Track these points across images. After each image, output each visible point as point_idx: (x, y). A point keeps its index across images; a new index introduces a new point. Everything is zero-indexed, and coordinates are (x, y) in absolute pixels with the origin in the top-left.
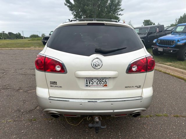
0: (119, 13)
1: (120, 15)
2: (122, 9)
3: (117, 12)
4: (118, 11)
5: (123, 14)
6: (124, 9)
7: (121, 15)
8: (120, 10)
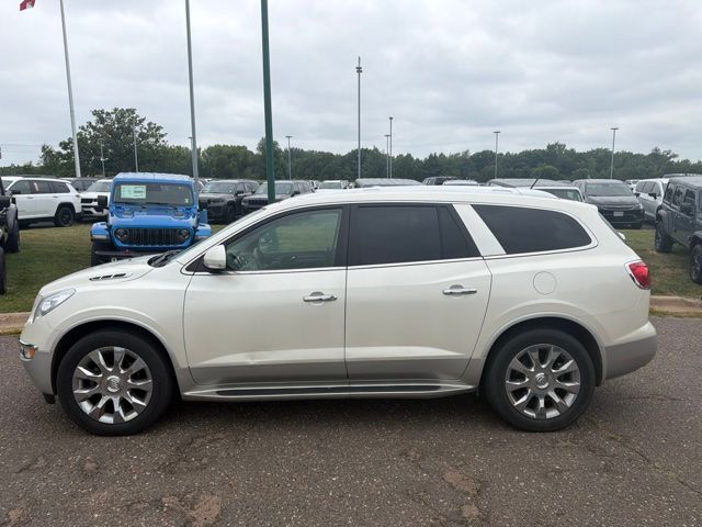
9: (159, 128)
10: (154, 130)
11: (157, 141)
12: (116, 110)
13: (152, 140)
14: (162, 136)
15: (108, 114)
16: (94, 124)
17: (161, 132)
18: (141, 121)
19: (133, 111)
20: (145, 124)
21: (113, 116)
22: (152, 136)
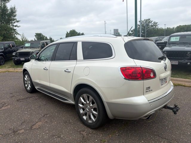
0: (15, 24)
1: (16, 26)
2: (17, 20)
3: (11, 23)
4: (13, 22)
5: (20, 26)
6: (20, 21)
7: (18, 27)
8: (15, 21)
9: (157, 23)
10: (155, 24)
11: (156, 27)
12: (145, 20)
13: (154, 27)
14: (157, 25)
15: (143, 21)
16: (139, 25)
17: (157, 24)
18: (151, 22)
19: (149, 19)
20: (153, 22)
21: (144, 22)
22: (155, 26)
